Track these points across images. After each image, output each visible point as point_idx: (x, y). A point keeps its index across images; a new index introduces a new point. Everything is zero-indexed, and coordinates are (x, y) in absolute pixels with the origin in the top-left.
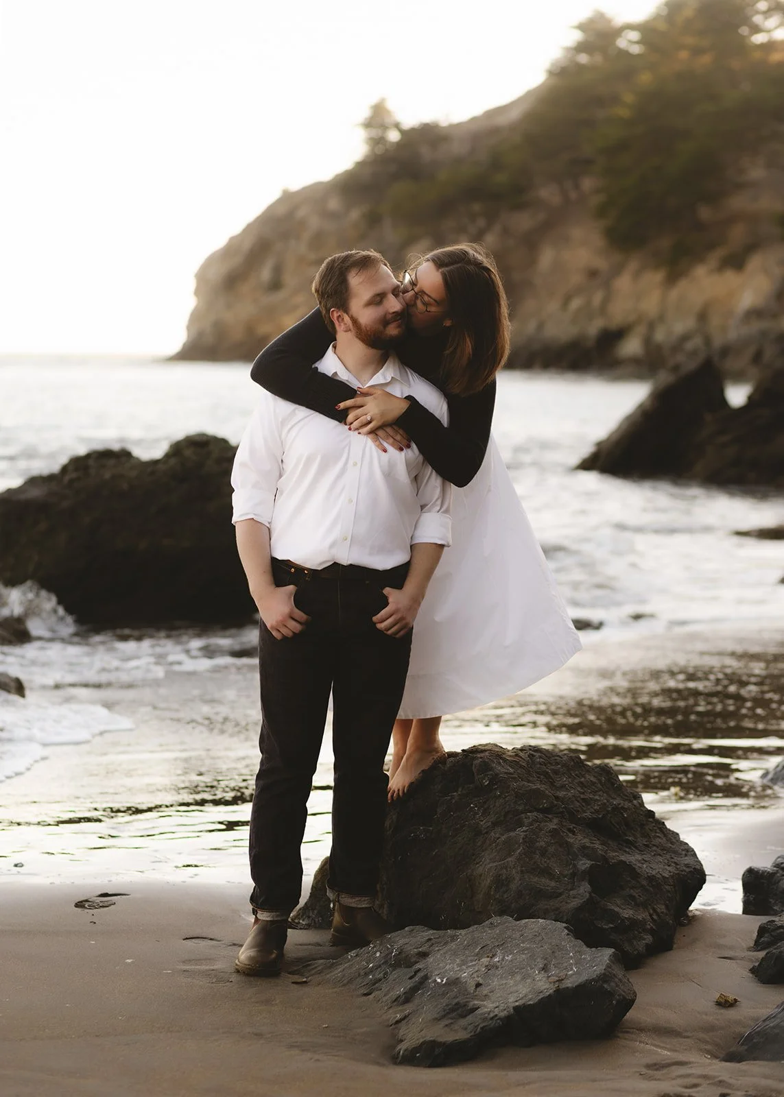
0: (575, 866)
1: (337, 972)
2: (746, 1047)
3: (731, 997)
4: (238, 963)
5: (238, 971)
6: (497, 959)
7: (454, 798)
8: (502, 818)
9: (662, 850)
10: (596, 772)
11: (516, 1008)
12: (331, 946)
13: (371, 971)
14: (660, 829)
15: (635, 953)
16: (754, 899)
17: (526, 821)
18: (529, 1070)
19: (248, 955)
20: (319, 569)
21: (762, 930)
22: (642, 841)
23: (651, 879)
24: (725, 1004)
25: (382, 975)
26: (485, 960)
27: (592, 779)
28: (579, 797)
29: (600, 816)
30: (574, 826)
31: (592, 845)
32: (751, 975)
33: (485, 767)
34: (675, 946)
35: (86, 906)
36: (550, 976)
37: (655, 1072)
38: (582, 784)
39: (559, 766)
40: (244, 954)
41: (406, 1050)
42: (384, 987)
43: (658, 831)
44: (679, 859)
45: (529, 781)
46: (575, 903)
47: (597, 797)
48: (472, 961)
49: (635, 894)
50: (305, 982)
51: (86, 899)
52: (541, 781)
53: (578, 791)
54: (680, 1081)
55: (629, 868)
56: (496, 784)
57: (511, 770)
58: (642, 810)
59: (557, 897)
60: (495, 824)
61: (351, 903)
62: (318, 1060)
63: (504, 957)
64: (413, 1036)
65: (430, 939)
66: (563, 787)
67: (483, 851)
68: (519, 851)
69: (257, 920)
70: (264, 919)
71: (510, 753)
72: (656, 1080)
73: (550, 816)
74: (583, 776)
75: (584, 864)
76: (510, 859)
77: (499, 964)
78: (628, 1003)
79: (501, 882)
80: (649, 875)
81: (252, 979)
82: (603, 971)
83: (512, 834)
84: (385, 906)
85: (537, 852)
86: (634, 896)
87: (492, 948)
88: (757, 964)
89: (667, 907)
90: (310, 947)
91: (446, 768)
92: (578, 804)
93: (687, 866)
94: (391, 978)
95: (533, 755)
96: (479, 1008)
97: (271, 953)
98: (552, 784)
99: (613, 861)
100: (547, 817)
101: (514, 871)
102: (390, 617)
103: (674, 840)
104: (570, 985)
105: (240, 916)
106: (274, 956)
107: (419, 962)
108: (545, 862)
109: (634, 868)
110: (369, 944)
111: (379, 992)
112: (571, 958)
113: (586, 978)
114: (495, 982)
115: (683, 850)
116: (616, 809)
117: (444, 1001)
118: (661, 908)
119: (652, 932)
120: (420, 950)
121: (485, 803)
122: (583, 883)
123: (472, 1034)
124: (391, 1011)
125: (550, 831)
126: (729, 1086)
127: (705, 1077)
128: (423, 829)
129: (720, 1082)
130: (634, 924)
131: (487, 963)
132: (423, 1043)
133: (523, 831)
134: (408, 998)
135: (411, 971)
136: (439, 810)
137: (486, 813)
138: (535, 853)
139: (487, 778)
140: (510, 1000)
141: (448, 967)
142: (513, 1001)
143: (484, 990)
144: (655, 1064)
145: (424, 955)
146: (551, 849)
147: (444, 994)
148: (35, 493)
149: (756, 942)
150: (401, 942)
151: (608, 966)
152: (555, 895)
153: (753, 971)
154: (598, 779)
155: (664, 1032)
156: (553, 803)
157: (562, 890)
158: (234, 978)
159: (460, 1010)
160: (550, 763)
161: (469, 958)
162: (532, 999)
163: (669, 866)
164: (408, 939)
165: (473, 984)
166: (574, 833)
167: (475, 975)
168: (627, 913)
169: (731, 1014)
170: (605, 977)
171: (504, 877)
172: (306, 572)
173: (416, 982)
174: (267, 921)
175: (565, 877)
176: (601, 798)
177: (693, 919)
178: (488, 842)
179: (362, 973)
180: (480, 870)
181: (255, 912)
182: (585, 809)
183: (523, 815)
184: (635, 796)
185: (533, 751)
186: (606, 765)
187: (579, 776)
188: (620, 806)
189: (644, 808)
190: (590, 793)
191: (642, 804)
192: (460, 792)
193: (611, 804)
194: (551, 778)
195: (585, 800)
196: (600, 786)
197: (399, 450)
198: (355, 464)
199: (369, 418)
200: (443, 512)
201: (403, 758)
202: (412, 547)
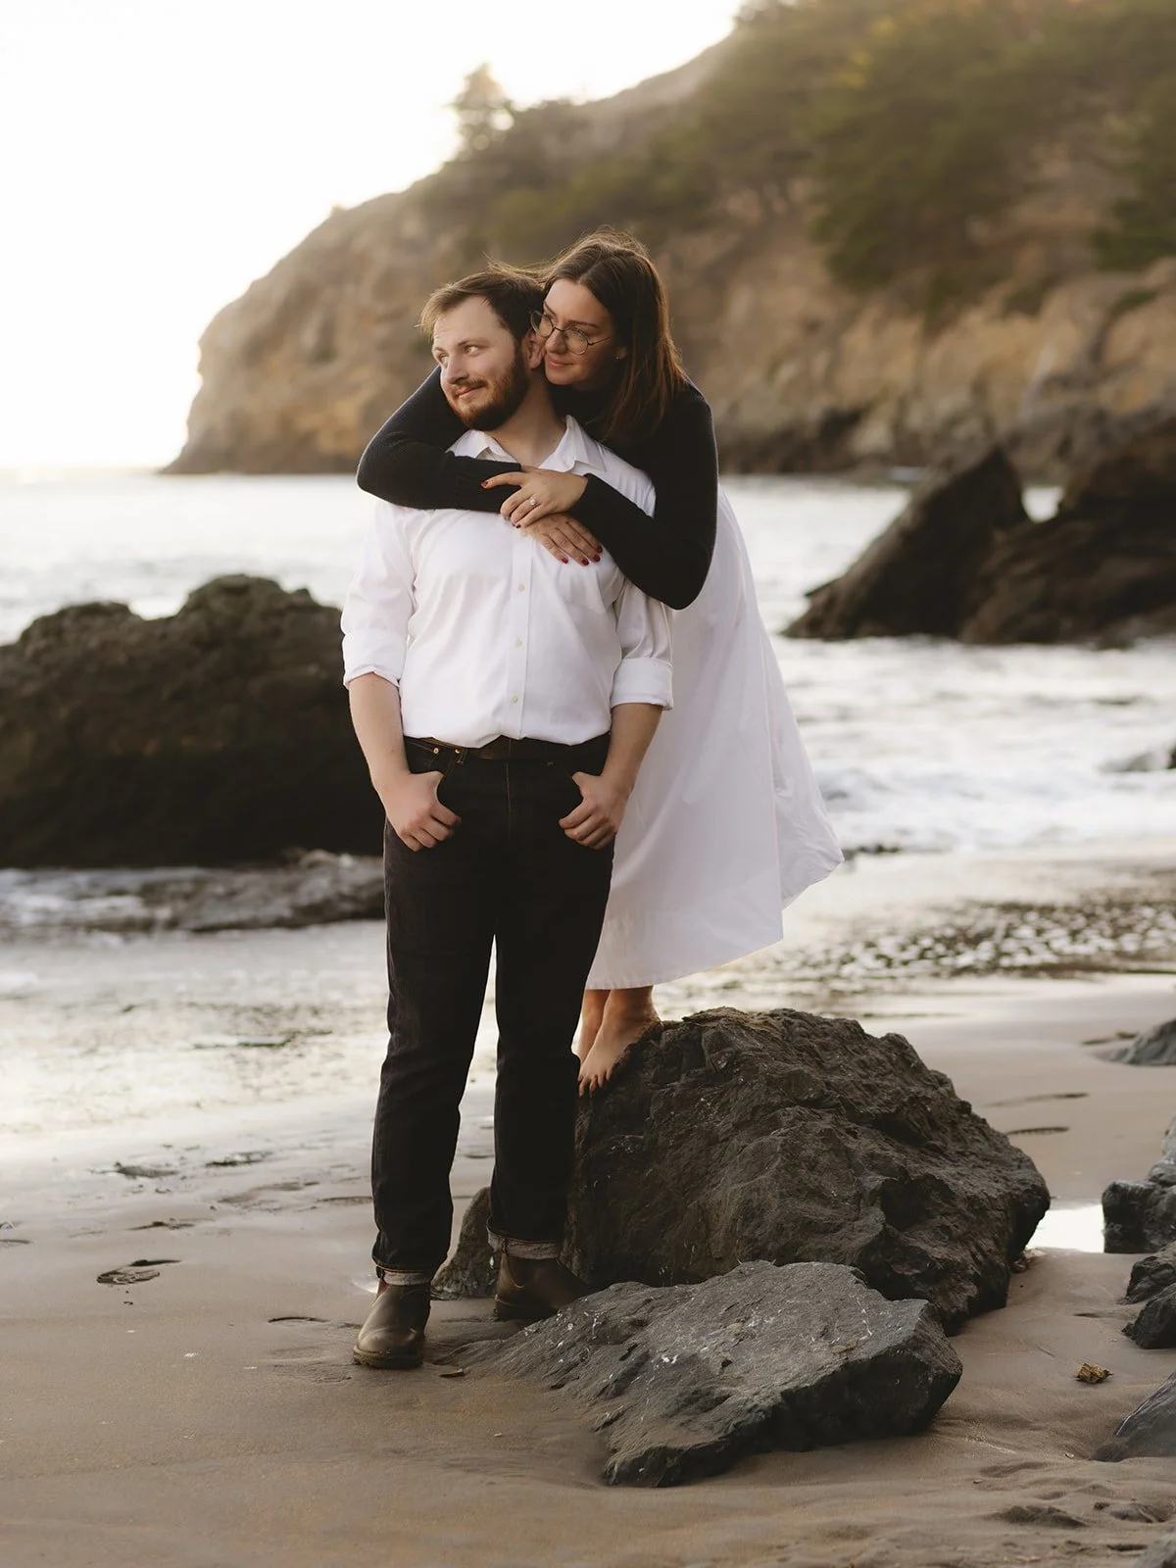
0: (859, 1183)
1: (509, 1357)
2: (1127, 1439)
3: (1099, 1370)
4: (358, 1351)
5: (358, 1363)
6: (752, 1324)
7: (674, 1091)
8: (748, 1117)
9: (986, 1160)
10: (882, 1046)
11: (784, 1394)
12: (496, 1321)
13: (562, 1352)
14: (979, 1129)
15: (954, 1311)
16: (1121, 1230)
17: (785, 1120)
18: (810, 1485)
19: (374, 1337)
20: (479, 747)
21: (1138, 1273)
22: (953, 1147)
23: (972, 1201)
24: (1091, 1378)
25: (577, 1357)
26: (734, 1327)
27: (878, 1056)
28: (861, 1082)
29: (893, 1111)
30: (855, 1125)
31: (884, 1152)
32: (1125, 1337)
33: (721, 1042)
34: (1009, 1301)
35: (115, 1280)
36: (833, 1345)
37: (996, 1479)
38: (863, 1065)
39: (829, 1038)
40: (366, 1338)
41: (623, 1464)
42: (583, 1372)
43: (977, 1132)
44: (1009, 1172)
45: (786, 1060)
46: (862, 1239)
47: (886, 1083)
48: (714, 1329)
49: (948, 1224)
50: (462, 1374)
51: (111, 1270)
52: (803, 1060)
53: (860, 1075)
54: (1032, 1489)
55: (941, 1186)
56: (737, 1066)
57: (759, 1045)
58: (952, 1101)
59: (836, 1230)
60: (738, 1126)
61: (525, 1253)
62: (492, 1483)
63: (763, 1321)
64: (632, 1442)
65: (649, 1301)
66: (836, 1068)
67: (722, 1167)
68: (776, 1164)
69: (383, 1285)
70: (395, 1283)
71: (756, 1021)
72: (997, 1489)
73: (818, 1111)
74: (865, 1052)
75: (874, 1181)
76: (763, 1177)
77: (756, 1331)
78: (950, 1381)
79: (750, 1213)
80: (969, 1194)
81: (380, 1372)
82: (912, 1334)
83: (765, 1139)
84: (575, 1259)
85: (803, 1164)
86: (948, 1227)
87: (744, 1308)
88: (1133, 1322)
89: (996, 1242)
90: (465, 1323)
91: (661, 1046)
92: (860, 1093)
93: (1022, 1182)
94: (592, 1360)
95: (791, 1023)
96: (726, 1398)
97: (409, 1333)
98: (820, 1064)
99: (915, 1175)
100: (815, 1113)
101: (770, 1196)
102: (586, 819)
103: (1000, 1146)
104: (864, 1356)
105: (352, 1285)
106: (411, 1337)
107: (631, 1336)
108: (816, 1179)
109: (947, 1186)
110: (556, 1314)
111: (576, 1382)
112: (864, 1316)
113: (888, 1345)
114: (751, 1358)
115: (1014, 1160)
116: (914, 1099)
117: (677, 1389)
118: (987, 1244)
119: (976, 1279)
120: (634, 1317)
121: (722, 1094)
122: (873, 1209)
123: (722, 1433)
124: (595, 1408)
125: (821, 1133)
126: (1107, 1492)
127: (1071, 1482)
128: (630, 1138)
129: (1094, 1487)
130: (950, 1268)
131: (738, 1331)
132: (647, 1453)
133: (782, 1135)
134: (620, 1388)
135: (624, 1349)
136: (653, 1110)
137: (724, 1109)
138: (799, 1166)
139: (723, 1058)
140: (777, 1383)
141: (678, 1340)
142: (779, 1383)
143: (736, 1371)
144: (995, 1469)
145: (641, 1324)
146: (824, 1160)
147: (674, 1380)
149: (1130, 1291)
150: (605, 1307)
151: (920, 1326)
152: (830, 1229)
153: (1128, 1331)
154: (886, 1055)
155: (1005, 1422)
156: (823, 1091)
157: (842, 1220)
158: (354, 1372)
159: (701, 1401)
160: (813, 1033)
161: (711, 1325)
162: (809, 1380)
163: (997, 1182)
164: (617, 1302)
165: (719, 1361)
166: (855, 1136)
167: (720, 1349)
168: (939, 1252)
169: (1101, 1392)
170: (916, 1342)
171: (755, 1204)
172: (457, 751)
173: (632, 1363)
174: (400, 1286)
175: (846, 1200)
176: (893, 1083)
177: (1032, 1263)
178: (728, 1153)
179: (548, 1355)
180: (719, 1196)
181: (380, 1273)
182: (870, 1100)
183: (780, 1112)
184: (942, 1081)
185: (790, 1016)
186: (897, 1036)
187: (858, 1053)
188: (920, 1096)
189: (956, 1097)
190: (876, 1076)
191: (952, 1093)
192: (682, 1081)
193: (908, 1092)
194: (818, 1055)
195: (868, 1087)
196: (889, 1066)
197: (585, 563)
198: (522, 588)
199: (532, 502)
200: (659, 657)
201: (597, 1032)
202: (612, 710)
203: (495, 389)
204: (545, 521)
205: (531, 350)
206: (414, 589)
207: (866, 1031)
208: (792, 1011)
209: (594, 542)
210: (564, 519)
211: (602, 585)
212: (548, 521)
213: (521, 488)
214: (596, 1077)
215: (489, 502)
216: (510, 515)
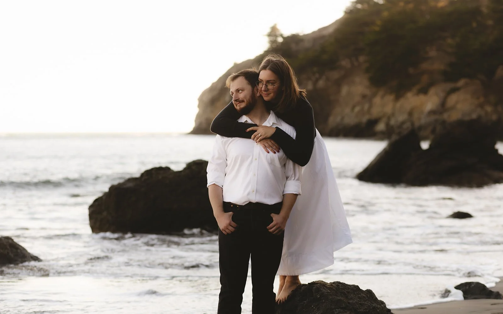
7: (304, 303)
8: (325, 312)
10: (365, 293)
17: (336, 313)
20: (243, 205)
27: (364, 295)
28: (358, 303)
29: (367, 311)
33: (318, 290)
38: (359, 298)
39: (350, 290)
45: (337, 296)
47: (366, 303)
52: (342, 296)
53: (358, 300)
56: (323, 297)
57: (329, 291)
71: (329, 284)
73: (346, 311)
74: (360, 294)
91: (301, 291)
92: (358, 306)
95: (339, 285)
98: (347, 297)
100: (344, 311)
102: (274, 227)
116: (374, 308)
121: (318, 305)
136: (298, 309)
137: (319, 309)
139: (319, 295)
148: (130, 185)
154: (366, 295)
156: (347, 305)
160: (345, 288)
172: (237, 206)
176: (368, 303)
182: (361, 308)
183: (334, 310)
184: (382, 303)
185: (339, 283)
186: (370, 290)
187: (358, 294)
188: (376, 307)
189: (386, 308)
190: (363, 301)
191: (385, 306)
192: (307, 301)
193: (372, 306)
194: (346, 295)
195: (360, 304)
196: (367, 298)
197: (275, 153)
198: (256, 159)
199: (260, 135)
200: (296, 180)
201: (283, 286)
202: (283, 195)
203: (247, 102)
204: (263, 141)
205: (257, 91)
206: (227, 160)
207: (360, 288)
208: (339, 282)
209: (278, 147)
210: (269, 140)
211: (280, 159)
212: (264, 140)
213: (257, 131)
214: (283, 299)
215: (248, 136)
216: (254, 139)
